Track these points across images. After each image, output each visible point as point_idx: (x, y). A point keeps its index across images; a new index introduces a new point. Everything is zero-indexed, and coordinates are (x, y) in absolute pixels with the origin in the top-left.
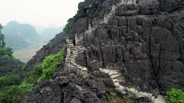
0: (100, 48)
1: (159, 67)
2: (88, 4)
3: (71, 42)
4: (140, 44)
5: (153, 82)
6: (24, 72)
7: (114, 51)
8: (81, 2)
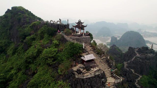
7: (134, 67)
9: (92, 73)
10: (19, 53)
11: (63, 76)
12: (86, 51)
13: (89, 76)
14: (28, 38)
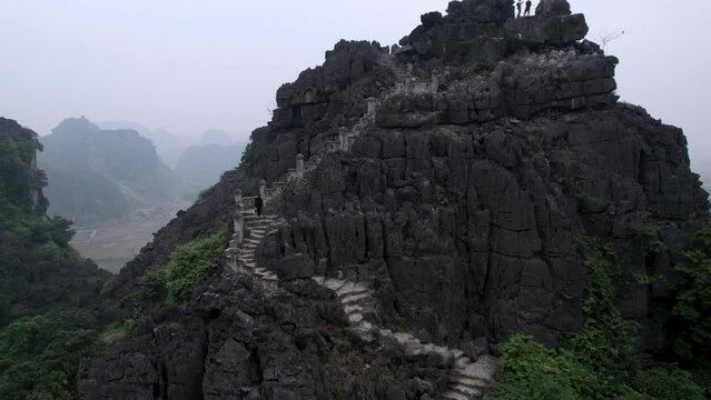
0: (323, 222)
1: (488, 275)
2: (302, 93)
3: (250, 204)
4: (435, 212)
5: (475, 319)
6: (108, 301)
7: (361, 229)
8: (288, 84)
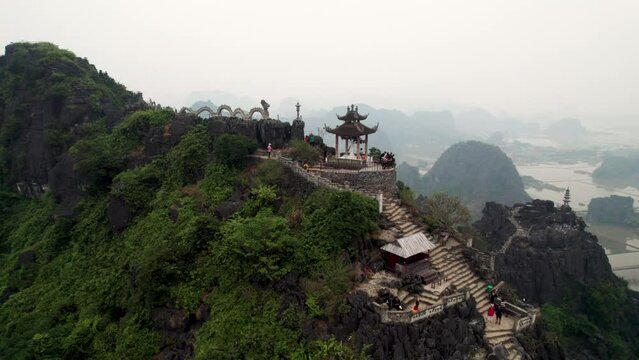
9: (431, 302)
10: (87, 241)
11: (331, 320)
12: (388, 220)
13: (428, 314)
14: (127, 177)
